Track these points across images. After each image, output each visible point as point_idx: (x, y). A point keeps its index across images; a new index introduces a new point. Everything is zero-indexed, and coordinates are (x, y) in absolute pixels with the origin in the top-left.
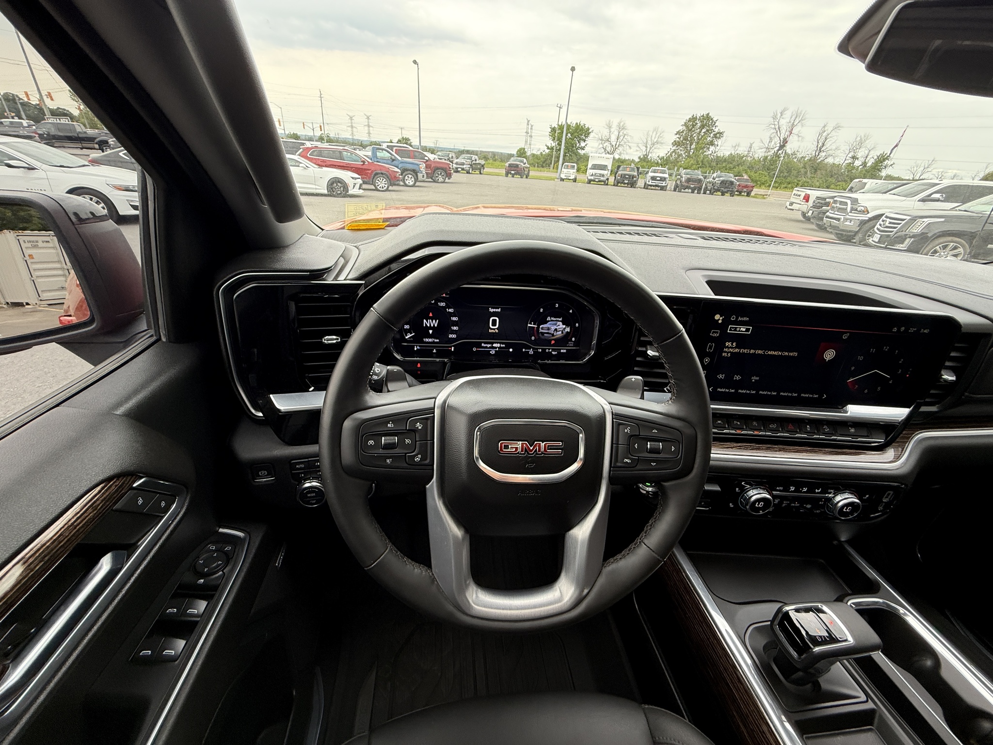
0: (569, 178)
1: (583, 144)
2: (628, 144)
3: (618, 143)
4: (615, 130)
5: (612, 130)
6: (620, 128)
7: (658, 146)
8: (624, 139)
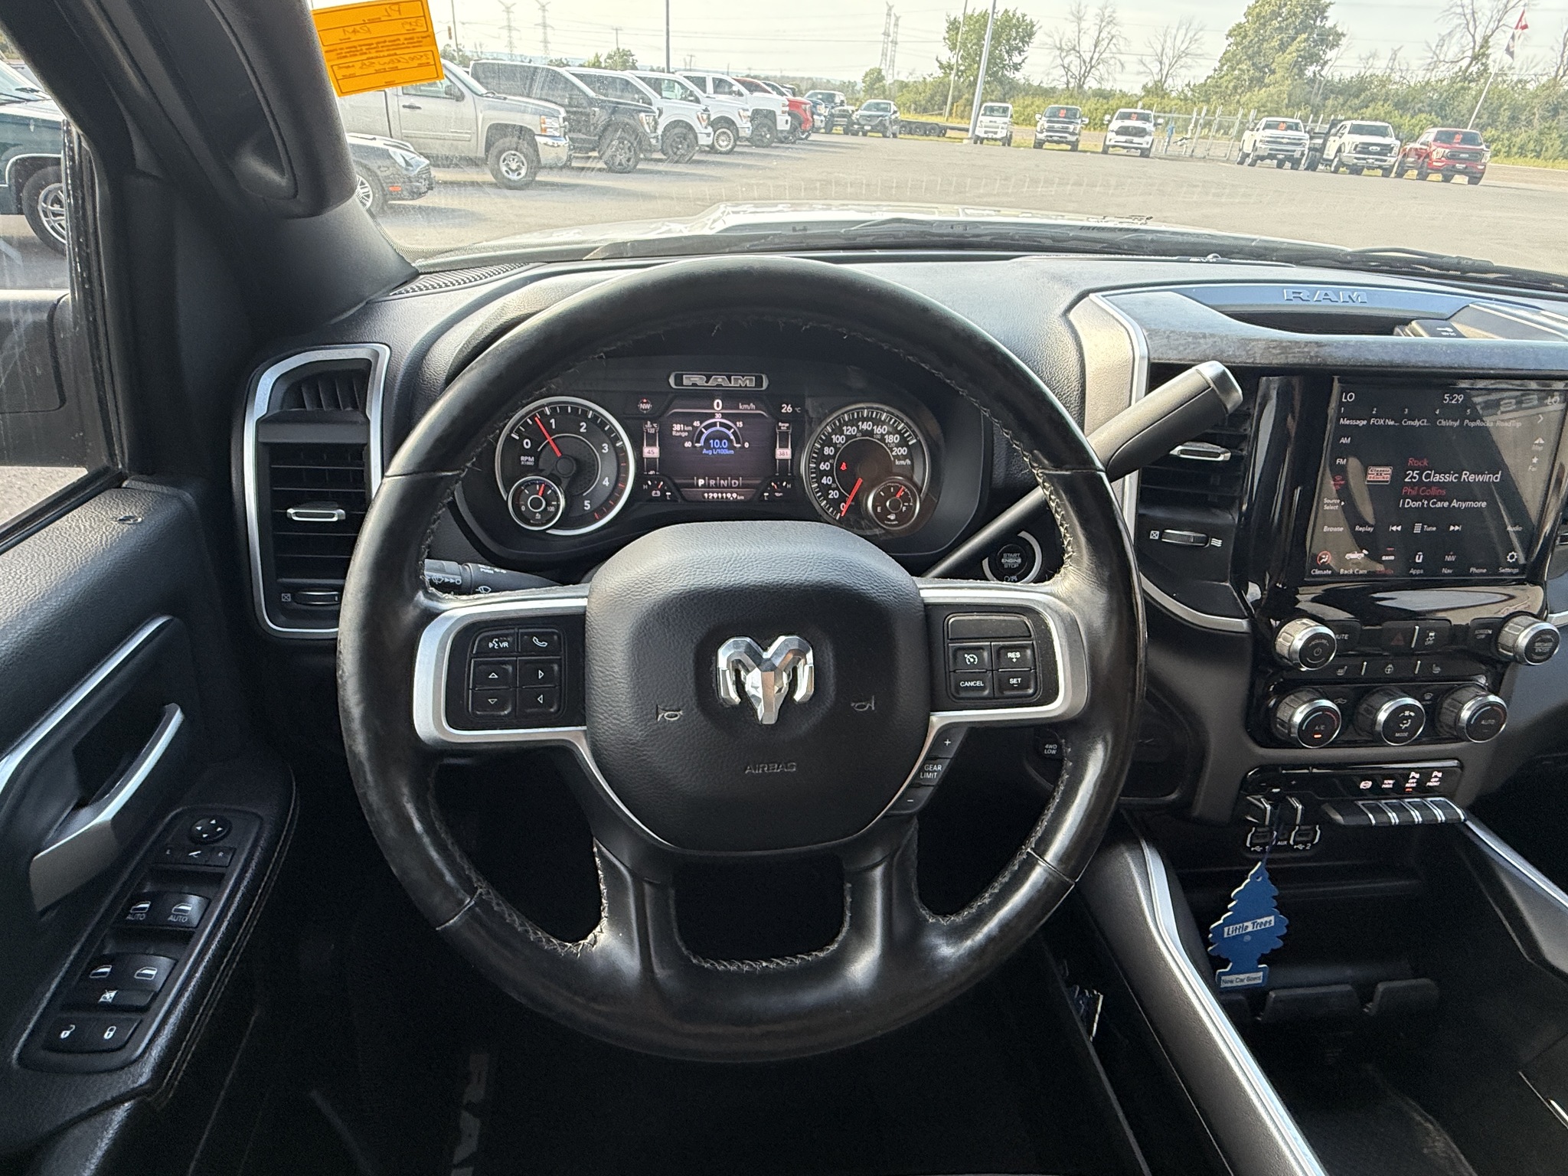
0: (995, 136)
1: (1016, 59)
2: (1117, 56)
3: (1096, 56)
4: (1090, 24)
5: (1084, 25)
6: (1102, 21)
7: (1188, 60)
8: (1111, 46)
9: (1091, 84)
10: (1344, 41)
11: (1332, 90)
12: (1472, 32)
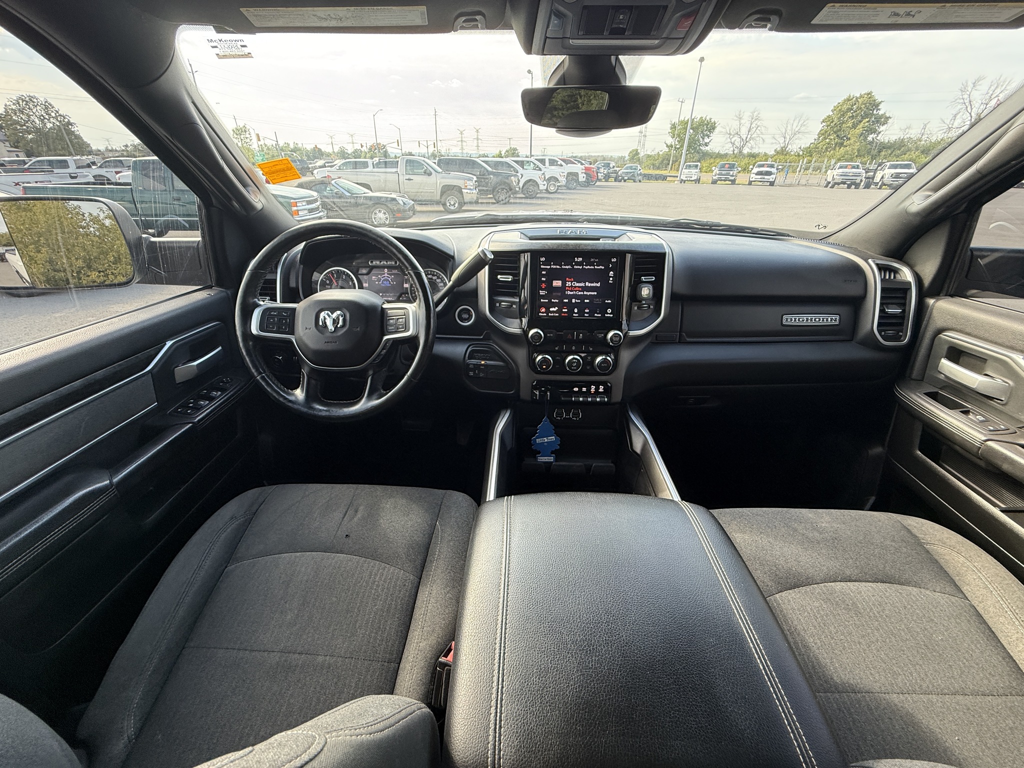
0: (691, 179)
1: (707, 140)
2: (761, 136)
3: (749, 136)
4: (746, 122)
5: (742, 121)
6: (752, 119)
7: (800, 135)
8: (757, 131)
9: (746, 151)
10: (890, 121)
11: (883, 147)
12: (970, 112)
